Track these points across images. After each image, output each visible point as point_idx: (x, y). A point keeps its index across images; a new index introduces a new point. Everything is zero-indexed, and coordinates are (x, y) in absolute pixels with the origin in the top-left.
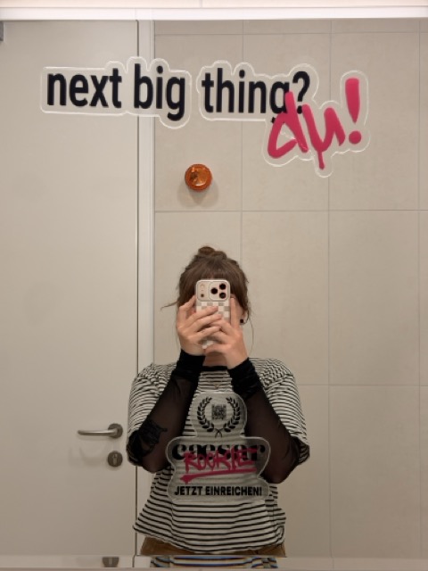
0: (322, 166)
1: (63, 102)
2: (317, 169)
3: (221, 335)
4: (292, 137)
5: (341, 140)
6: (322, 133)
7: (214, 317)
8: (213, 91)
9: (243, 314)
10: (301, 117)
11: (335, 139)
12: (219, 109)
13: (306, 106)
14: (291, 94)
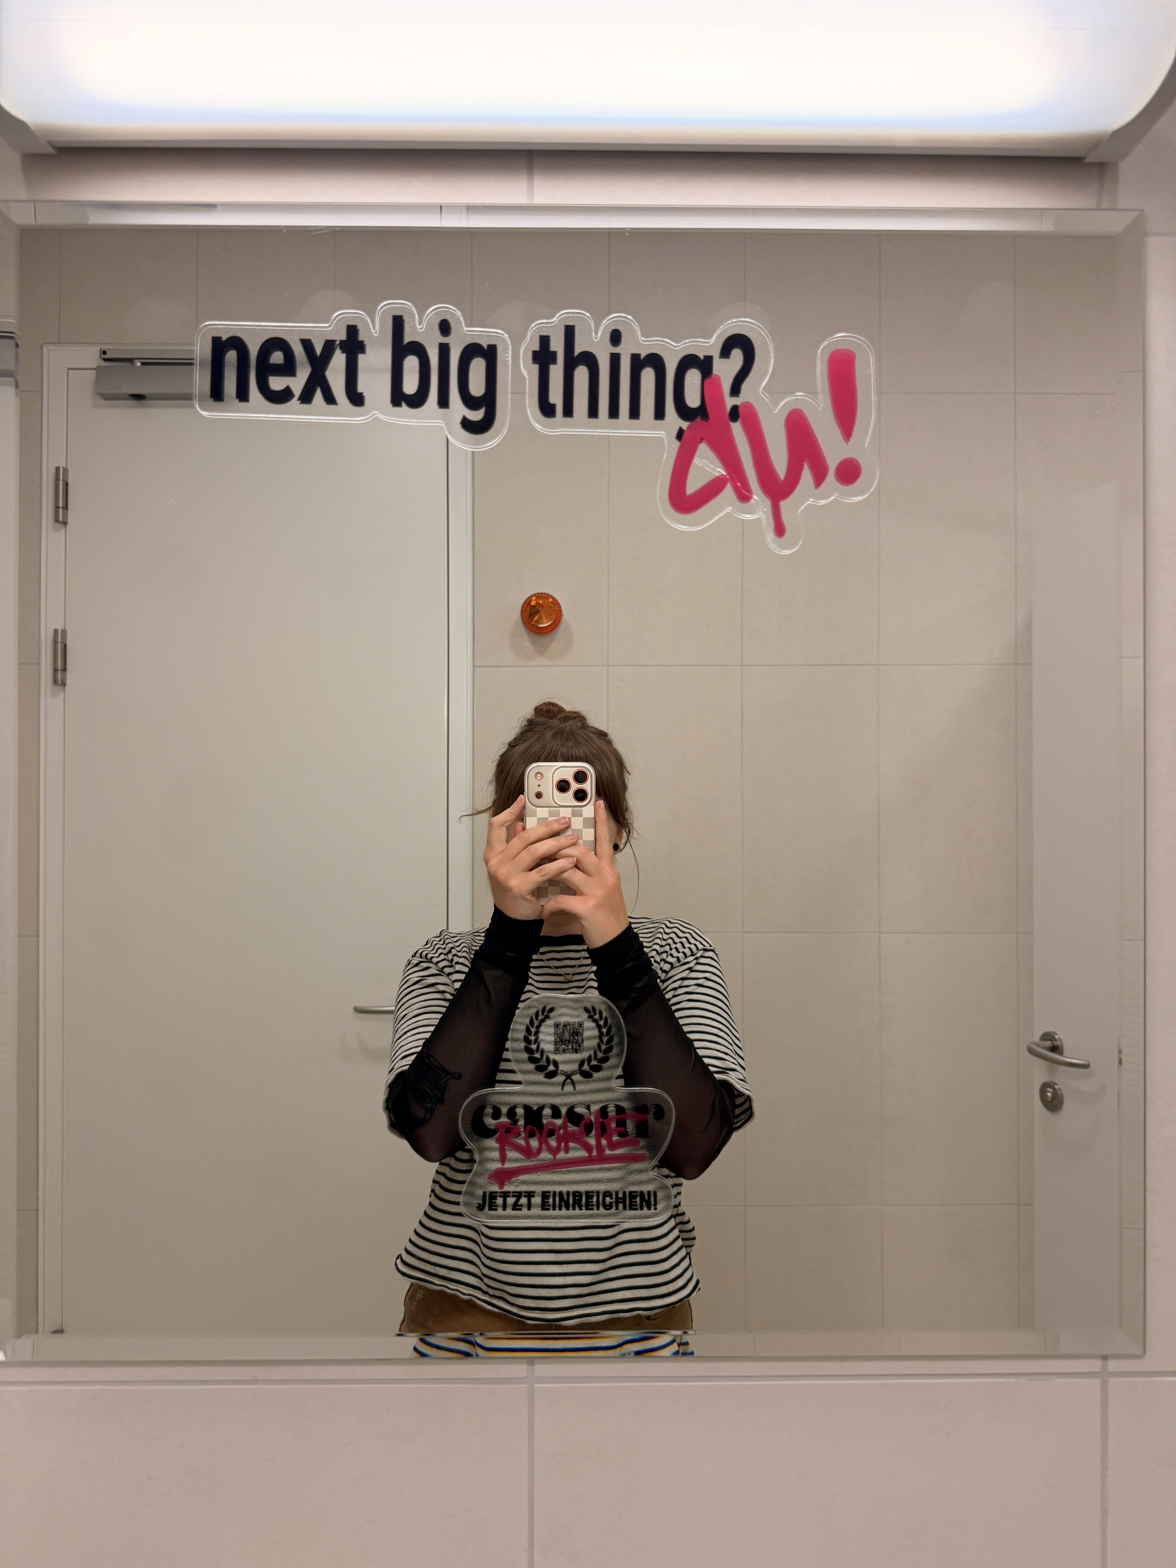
0: (780, 530)
1: (243, 395)
2: (770, 535)
3: (576, 877)
4: (720, 471)
5: (819, 477)
6: (780, 462)
7: (561, 840)
8: (556, 372)
9: (619, 834)
10: (737, 429)
11: (806, 475)
12: (568, 411)
13: (748, 406)
14: (718, 380)
